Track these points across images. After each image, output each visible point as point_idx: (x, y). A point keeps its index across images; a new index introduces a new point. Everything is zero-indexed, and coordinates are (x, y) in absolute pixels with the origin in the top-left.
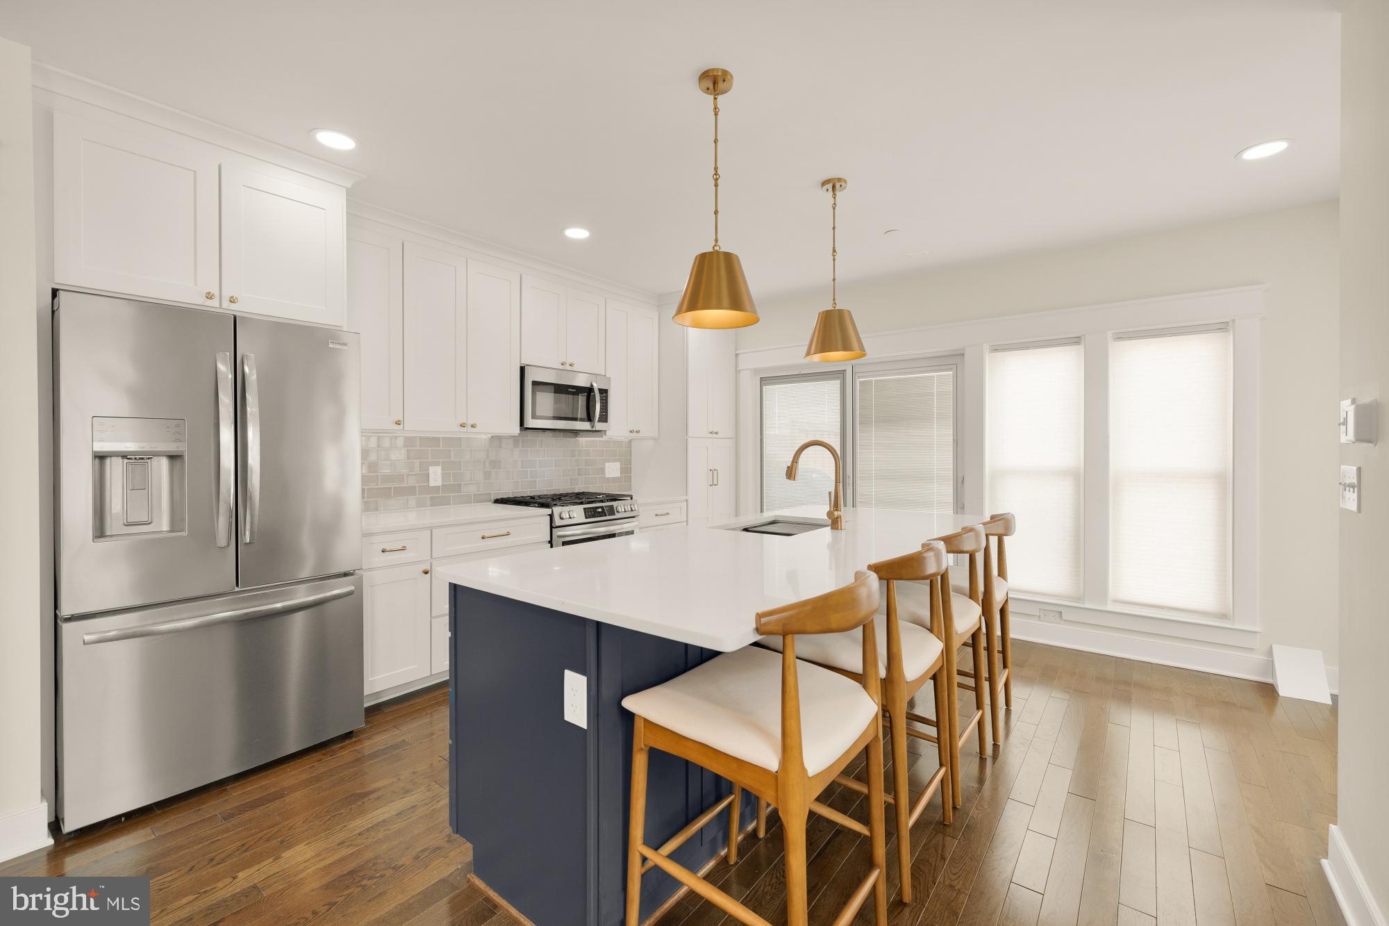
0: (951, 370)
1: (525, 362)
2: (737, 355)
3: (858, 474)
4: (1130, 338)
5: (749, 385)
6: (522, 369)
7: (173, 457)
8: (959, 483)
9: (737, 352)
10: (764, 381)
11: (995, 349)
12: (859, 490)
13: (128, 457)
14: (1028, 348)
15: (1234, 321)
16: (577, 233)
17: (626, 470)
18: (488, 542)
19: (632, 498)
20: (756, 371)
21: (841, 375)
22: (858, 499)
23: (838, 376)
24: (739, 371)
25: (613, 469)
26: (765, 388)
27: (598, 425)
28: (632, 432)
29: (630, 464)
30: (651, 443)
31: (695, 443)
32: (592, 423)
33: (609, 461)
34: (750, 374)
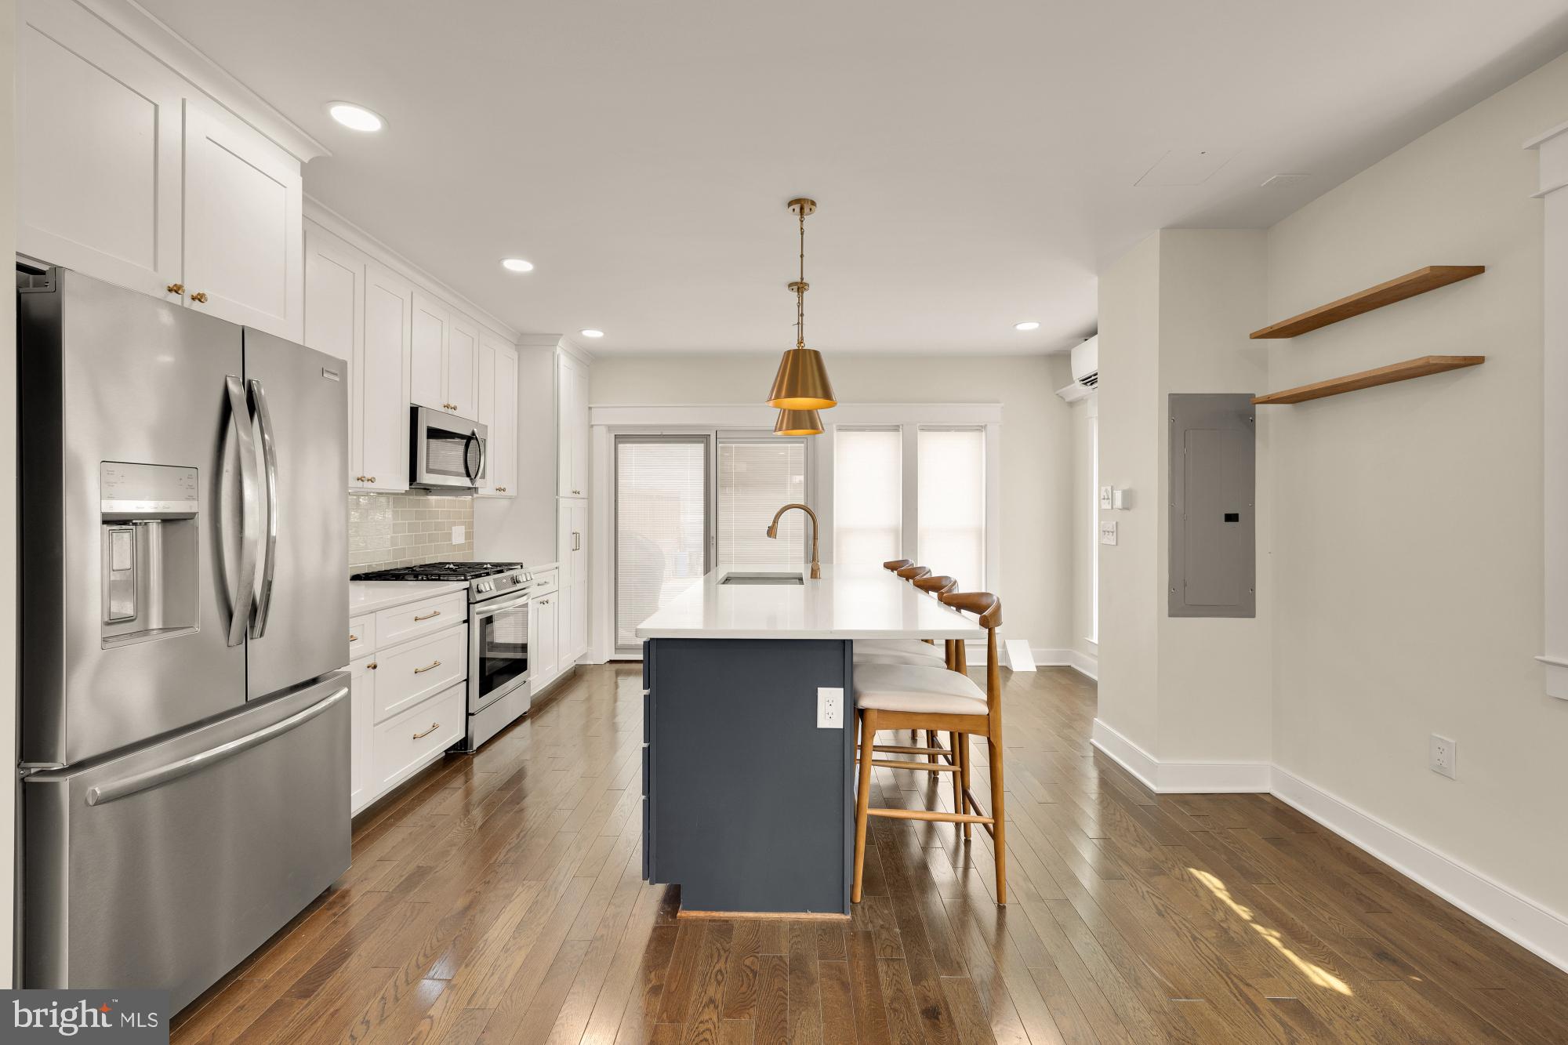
0: (802, 442)
1: (417, 402)
2: (590, 408)
3: (720, 535)
4: (929, 430)
5: (603, 441)
6: (414, 412)
7: (168, 521)
9: (590, 406)
10: (620, 439)
11: (840, 429)
12: (721, 550)
13: (134, 521)
14: (864, 430)
15: (986, 425)
16: (518, 265)
17: (469, 535)
18: (421, 624)
19: (522, 566)
20: (610, 428)
22: (720, 558)
23: (701, 439)
24: (592, 426)
25: (458, 535)
26: (620, 446)
27: (479, 483)
28: (499, 490)
29: (472, 529)
30: (505, 503)
31: (564, 504)
32: (471, 479)
33: (455, 524)
34: (604, 430)
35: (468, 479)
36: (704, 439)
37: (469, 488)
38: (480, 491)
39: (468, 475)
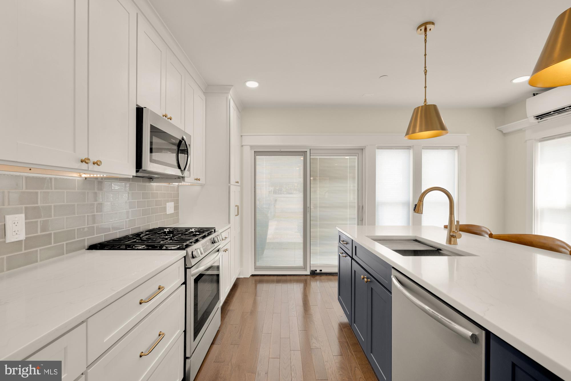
0: (356, 156)
1: (141, 104)
2: (241, 136)
3: (312, 206)
5: (248, 154)
6: (140, 111)
8: (361, 209)
9: (242, 134)
10: (257, 153)
12: (312, 214)
14: (392, 149)
15: (459, 146)
17: (176, 208)
18: (146, 306)
20: (252, 147)
21: (304, 154)
23: (302, 154)
24: (242, 146)
25: (170, 208)
26: (258, 157)
27: (186, 173)
28: (197, 179)
29: (178, 204)
30: (198, 188)
31: (233, 188)
32: (181, 171)
33: (168, 201)
34: (249, 147)
35: (179, 170)
36: (304, 153)
37: (179, 177)
38: (186, 179)
39: (179, 167)
